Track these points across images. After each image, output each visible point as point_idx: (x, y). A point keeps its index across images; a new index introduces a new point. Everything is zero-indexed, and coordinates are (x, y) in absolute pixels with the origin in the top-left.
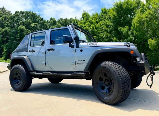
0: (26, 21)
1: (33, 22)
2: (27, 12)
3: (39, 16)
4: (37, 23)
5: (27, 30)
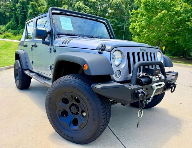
5: (85, 7)
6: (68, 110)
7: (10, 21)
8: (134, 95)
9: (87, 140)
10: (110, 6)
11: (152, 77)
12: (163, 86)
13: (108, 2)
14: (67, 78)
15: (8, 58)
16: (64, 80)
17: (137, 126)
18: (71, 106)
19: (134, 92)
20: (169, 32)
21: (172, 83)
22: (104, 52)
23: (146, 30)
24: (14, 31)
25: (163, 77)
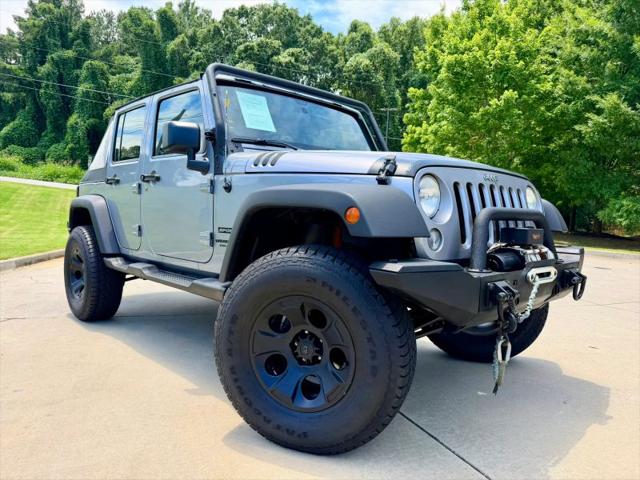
0: (259, 45)
1: (286, 46)
2: (262, 8)
3: (309, 18)
4: (299, 50)
6: (287, 353)
7: (14, 120)
8: (485, 296)
9: (354, 438)
10: (340, 77)
11: (525, 251)
12: (553, 277)
14: (289, 255)
15: (13, 233)
16: (278, 261)
17: (495, 391)
18: (296, 338)
19: (487, 287)
20: (523, 155)
21: (573, 271)
22: (394, 178)
23: (453, 145)
24: (28, 150)
25: (551, 256)
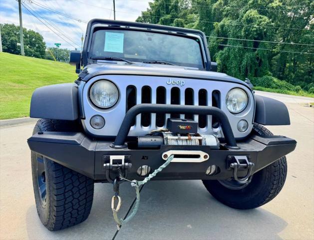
5: (260, 18)
8: (102, 164)
13: (309, 3)
19: (102, 157)
